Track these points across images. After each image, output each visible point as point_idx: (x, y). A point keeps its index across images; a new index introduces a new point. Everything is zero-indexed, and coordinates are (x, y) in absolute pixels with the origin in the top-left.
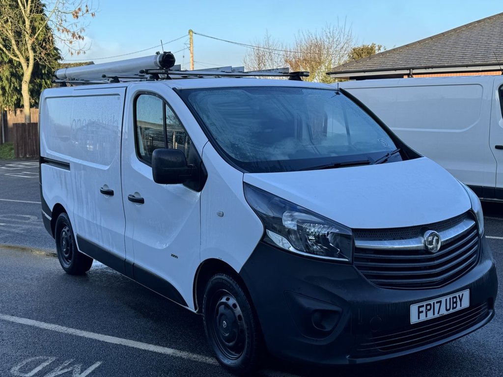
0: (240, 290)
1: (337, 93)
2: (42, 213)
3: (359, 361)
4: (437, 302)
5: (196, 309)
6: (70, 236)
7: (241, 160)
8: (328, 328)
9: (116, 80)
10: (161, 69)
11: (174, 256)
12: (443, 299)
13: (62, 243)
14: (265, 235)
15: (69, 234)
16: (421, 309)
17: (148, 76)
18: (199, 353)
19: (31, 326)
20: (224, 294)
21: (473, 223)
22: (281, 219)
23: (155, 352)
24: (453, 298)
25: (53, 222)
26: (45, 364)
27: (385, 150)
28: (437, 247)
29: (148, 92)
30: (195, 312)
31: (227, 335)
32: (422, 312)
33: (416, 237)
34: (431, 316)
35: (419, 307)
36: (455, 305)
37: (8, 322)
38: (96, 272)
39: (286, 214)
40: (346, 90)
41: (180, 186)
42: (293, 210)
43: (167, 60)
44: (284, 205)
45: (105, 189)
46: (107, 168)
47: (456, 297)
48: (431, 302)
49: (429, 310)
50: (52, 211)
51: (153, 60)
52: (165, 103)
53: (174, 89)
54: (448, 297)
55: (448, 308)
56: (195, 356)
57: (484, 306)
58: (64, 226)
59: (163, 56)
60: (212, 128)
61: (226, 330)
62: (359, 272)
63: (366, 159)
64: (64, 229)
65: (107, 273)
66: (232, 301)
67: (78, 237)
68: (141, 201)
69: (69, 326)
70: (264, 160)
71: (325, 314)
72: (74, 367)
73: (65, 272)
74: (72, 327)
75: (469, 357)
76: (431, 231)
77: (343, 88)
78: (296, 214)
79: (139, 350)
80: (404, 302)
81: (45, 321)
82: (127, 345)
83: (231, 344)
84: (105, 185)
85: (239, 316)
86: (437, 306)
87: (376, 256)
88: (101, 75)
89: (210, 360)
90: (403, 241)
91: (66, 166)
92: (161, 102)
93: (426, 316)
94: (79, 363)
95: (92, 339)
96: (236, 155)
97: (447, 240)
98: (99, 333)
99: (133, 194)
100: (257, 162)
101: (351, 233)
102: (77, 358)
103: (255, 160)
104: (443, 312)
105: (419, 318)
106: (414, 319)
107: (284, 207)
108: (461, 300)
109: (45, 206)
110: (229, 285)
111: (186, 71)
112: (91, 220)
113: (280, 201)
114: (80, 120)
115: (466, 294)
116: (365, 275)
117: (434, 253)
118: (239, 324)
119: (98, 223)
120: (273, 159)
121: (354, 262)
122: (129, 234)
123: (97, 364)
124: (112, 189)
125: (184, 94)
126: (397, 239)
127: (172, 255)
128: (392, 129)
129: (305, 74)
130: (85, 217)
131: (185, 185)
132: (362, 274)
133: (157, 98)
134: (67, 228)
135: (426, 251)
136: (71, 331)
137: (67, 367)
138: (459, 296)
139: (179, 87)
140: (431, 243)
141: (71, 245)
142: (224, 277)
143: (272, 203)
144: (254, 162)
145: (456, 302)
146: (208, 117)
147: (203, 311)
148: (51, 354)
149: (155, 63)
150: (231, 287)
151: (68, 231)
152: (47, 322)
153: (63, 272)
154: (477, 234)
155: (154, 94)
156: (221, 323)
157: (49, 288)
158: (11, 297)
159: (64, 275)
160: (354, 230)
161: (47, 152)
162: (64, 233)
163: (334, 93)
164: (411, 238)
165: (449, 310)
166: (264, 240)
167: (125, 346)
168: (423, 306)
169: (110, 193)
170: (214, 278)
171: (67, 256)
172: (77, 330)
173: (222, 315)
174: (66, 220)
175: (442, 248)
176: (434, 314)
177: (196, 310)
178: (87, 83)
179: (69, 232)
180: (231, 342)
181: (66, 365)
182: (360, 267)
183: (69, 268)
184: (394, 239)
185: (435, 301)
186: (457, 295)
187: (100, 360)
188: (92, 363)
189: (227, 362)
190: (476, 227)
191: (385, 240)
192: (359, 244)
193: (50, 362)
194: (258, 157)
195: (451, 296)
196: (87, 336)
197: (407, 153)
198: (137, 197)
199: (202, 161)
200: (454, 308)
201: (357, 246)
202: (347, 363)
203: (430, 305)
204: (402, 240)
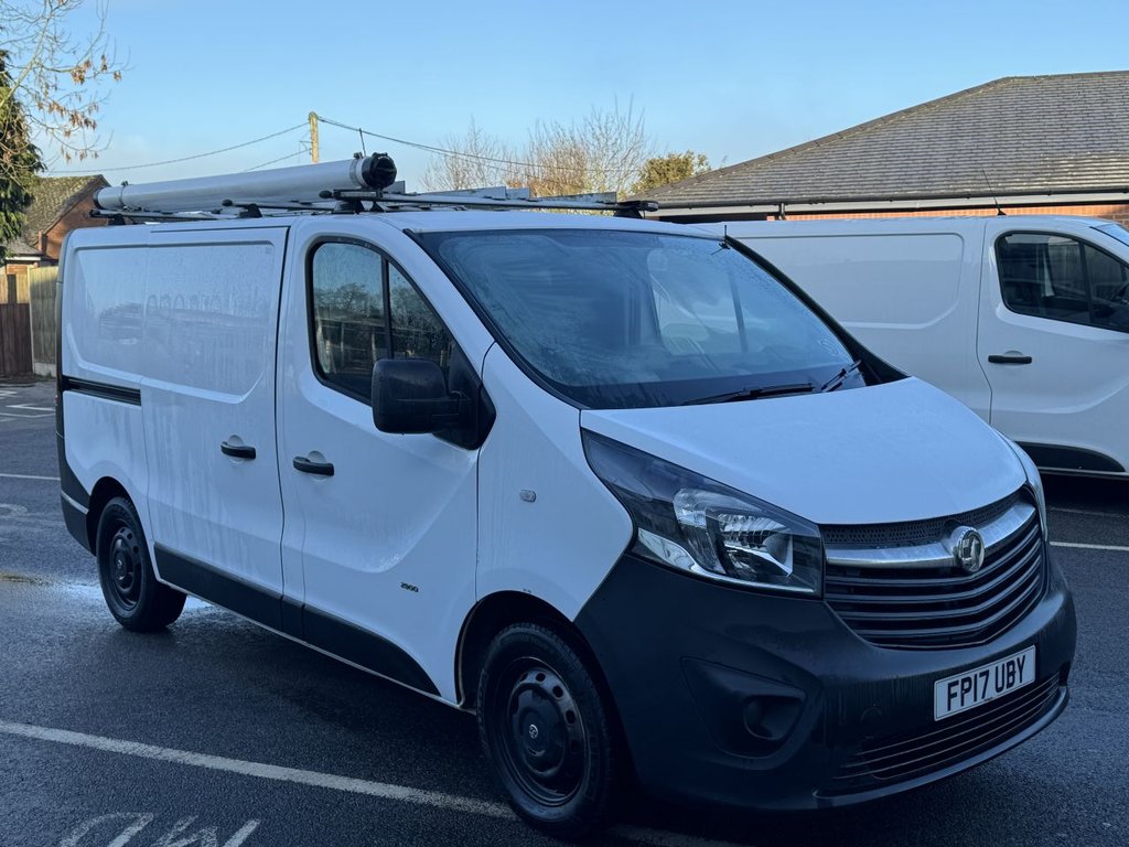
0: (573, 656)
1: (724, 246)
2: (63, 499)
3: (839, 801)
4: (982, 675)
5: (459, 700)
6: (136, 549)
7: (564, 383)
8: (777, 736)
9: (252, 211)
10: (364, 189)
11: (408, 587)
12: (991, 668)
13: (116, 562)
14: (635, 539)
15: (133, 543)
16: (953, 690)
17: (333, 204)
18: (466, 795)
19: (78, 746)
20: (532, 666)
21: (1030, 511)
22: (669, 506)
23: (370, 795)
24: (1008, 664)
25: (91, 519)
26: (134, 829)
27: (834, 363)
28: (977, 561)
29: (342, 238)
30: (458, 706)
31: (539, 754)
32: (955, 695)
33: (938, 540)
34: (970, 703)
35: (950, 685)
36: (1011, 678)
37: (24, 740)
38: (189, 625)
39: (681, 495)
40: (740, 241)
41: (428, 437)
42: (695, 488)
43: (380, 172)
44: (675, 477)
45: (235, 445)
46: (241, 399)
47: (1012, 663)
48: (971, 674)
49: (968, 690)
50: (90, 493)
51: (346, 170)
52: (387, 260)
53: (406, 232)
54: (1000, 663)
55: (1000, 685)
56: (459, 801)
57: (1054, 679)
58: (120, 526)
59: (373, 163)
60: (496, 315)
61: (537, 743)
62: (835, 613)
63: (804, 381)
64: (119, 533)
65: (215, 626)
66: (551, 682)
67: (159, 551)
68: (327, 471)
69: (162, 744)
70: (611, 383)
71: (769, 704)
72: (201, 835)
73: (121, 626)
74: (172, 747)
75: (1020, 784)
76: (967, 529)
77: (732, 236)
78: (701, 495)
79: (335, 792)
80: (924, 676)
81: (107, 735)
82: (304, 781)
83: (549, 772)
84: (234, 436)
85: (570, 713)
86: (981, 681)
87: (866, 580)
88: (221, 201)
89: (495, 809)
90: (916, 549)
91: (132, 396)
92: (378, 259)
93: (962, 704)
94: (209, 825)
95: (222, 771)
96: (553, 371)
97: (994, 546)
98: (234, 757)
99: (305, 456)
100: (598, 387)
101: (817, 534)
102: (202, 814)
103: (593, 384)
104: (992, 694)
105: (949, 709)
106: (941, 712)
107: (677, 481)
108: (1021, 668)
109: (70, 482)
110: (546, 647)
111: (415, 194)
112: (193, 512)
113: (667, 469)
114: (167, 297)
115: (1030, 654)
116: (847, 622)
117: (972, 574)
118: (569, 729)
119: (214, 519)
120: (628, 380)
121: (827, 595)
122: (292, 541)
123: (250, 828)
124: (253, 446)
125: (429, 243)
126: (904, 545)
127: (404, 585)
128: (843, 324)
129: (650, 205)
130: (178, 505)
131: (438, 435)
132: (841, 620)
133: (366, 251)
134: (127, 531)
135: (958, 569)
136: (171, 754)
137: (186, 835)
138: (1018, 660)
139: (415, 228)
140: (967, 552)
141: (139, 566)
142: (533, 630)
143: (650, 472)
144: (592, 387)
145: (1013, 674)
146: (486, 290)
147: (479, 705)
148: (141, 807)
149: (353, 176)
150: (552, 652)
151: (130, 536)
152: (112, 738)
153: (117, 625)
154: (1040, 534)
155: (360, 243)
156: (523, 729)
157: (96, 662)
158: (14, 684)
159: (119, 632)
160: (823, 528)
161: (81, 365)
162: (119, 542)
163: (717, 245)
164: (929, 543)
165: (1002, 689)
166: (634, 550)
167: (300, 784)
168: (956, 683)
169: (248, 454)
170: (508, 633)
171: (126, 590)
172: (184, 753)
173: (527, 710)
174: (124, 514)
175: (987, 562)
176: (975, 700)
177: (458, 703)
178: (167, 217)
179: (134, 539)
180: (550, 767)
181: (180, 830)
182: (837, 606)
183: (131, 618)
184: (898, 546)
185: (978, 671)
186: (1014, 658)
187: (254, 816)
188: (238, 826)
189: (536, 811)
190: (1035, 519)
191: (882, 547)
192: (836, 556)
193: (144, 824)
194: (598, 376)
195: (1005, 661)
196: (210, 765)
197: (875, 371)
198: (315, 460)
199: (482, 385)
200: (1009, 685)
201: (830, 562)
202: (814, 805)
203: (968, 679)
204: (914, 548)
